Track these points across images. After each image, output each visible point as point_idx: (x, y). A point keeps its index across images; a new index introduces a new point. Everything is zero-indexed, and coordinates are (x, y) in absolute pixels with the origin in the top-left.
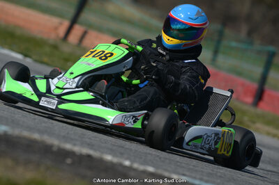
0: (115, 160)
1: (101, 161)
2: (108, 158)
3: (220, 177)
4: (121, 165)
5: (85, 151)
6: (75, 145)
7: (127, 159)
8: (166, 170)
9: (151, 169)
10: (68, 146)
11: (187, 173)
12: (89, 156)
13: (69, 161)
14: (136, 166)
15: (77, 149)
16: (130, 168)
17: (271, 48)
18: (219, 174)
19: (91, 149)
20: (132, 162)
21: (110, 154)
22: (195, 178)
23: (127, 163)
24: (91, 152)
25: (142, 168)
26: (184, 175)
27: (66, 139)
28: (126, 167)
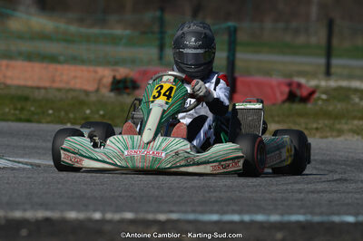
0: (81, 216)
1: (64, 221)
2: (72, 215)
3: (217, 202)
4: (90, 220)
5: (41, 214)
6: (25, 210)
7: (95, 210)
8: (148, 212)
9: (129, 215)
10: (18, 214)
11: (174, 208)
12: (47, 220)
13: (24, 232)
14: (109, 216)
15: (29, 215)
16: (103, 221)
17: (230, 24)
18: (213, 199)
19: (47, 209)
20: (104, 212)
21: (72, 210)
22: (186, 212)
23: (97, 216)
24: (48, 214)
25: (117, 217)
26: (172, 212)
27: (11, 205)
28: (97, 221)
